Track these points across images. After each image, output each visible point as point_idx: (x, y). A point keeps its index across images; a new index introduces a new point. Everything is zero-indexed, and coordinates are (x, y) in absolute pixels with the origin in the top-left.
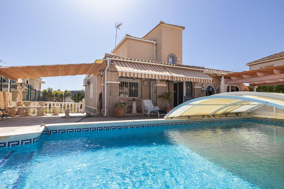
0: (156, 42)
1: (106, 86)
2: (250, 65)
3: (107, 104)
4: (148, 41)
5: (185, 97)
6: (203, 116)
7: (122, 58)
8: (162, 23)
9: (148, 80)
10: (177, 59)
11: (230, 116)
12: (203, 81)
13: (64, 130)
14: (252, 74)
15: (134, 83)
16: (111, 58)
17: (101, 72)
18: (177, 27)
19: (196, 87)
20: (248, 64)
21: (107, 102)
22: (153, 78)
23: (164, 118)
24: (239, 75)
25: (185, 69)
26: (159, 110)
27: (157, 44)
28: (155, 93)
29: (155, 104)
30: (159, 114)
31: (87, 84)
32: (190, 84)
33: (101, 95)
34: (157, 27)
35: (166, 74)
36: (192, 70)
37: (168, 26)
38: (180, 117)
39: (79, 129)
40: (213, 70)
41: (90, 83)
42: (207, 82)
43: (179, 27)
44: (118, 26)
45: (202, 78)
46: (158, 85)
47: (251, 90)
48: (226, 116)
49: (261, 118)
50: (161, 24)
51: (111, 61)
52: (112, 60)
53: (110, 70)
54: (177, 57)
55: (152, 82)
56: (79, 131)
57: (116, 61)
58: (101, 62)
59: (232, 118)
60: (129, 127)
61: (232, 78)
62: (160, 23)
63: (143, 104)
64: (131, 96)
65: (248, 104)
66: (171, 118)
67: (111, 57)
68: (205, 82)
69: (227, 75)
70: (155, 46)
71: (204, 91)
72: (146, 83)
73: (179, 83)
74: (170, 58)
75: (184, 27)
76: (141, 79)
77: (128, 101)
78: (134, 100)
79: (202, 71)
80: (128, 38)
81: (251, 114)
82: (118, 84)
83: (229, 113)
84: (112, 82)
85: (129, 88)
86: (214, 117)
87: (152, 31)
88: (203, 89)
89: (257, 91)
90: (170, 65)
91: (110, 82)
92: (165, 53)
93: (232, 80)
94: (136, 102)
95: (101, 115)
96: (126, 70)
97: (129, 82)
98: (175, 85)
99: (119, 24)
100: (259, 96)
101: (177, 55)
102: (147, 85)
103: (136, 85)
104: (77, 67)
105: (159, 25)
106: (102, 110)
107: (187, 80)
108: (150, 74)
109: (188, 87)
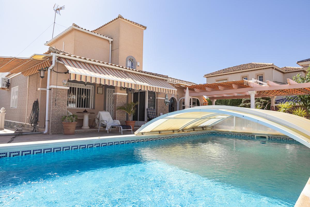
0: (112, 40)
1: (48, 91)
2: (208, 76)
3: (49, 117)
4: (102, 36)
5: (148, 110)
6: (173, 131)
7: (68, 55)
8: (121, 17)
9: (104, 87)
10: (136, 63)
11: (197, 130)
12: (168, 92)
13: (5, 153)
14: (214, 87)
15: (85, 89)
16: (57, 55)
17: (42, 72)
18: (138, 25)
19: (159, 98)
20: (205, 75)
21: (49, 114)
22: (111, 84)
23: (134, 134)
24: (202, 88)
25: (149, 77)
26: (120, 124)
27: (114, 42)
28: (113, 103)
29: (114, 118)
30: (123, 129)
31: (6, 86)
32: (153, 94)
33: (36, 104)
34: (114, 21)
35: (129, 81)
36: (156, 78)
37: (128, 22)
38: (151, 132)
39: (27, 151)
40: (175, 79)
41: (12, 85)
42: (171, 93)
43: (140, 26)
44: (58, 9)
45: (167, 88)
46: (118, 93)
47: (210, 103)
48: (194, 131)
49: (224, 132)
50: (120, 18)
51: (57, 58)
52: (60, 57)
53: (55, 70)
54: (137, 61)
55: (107, 89)
56: (27, 154)
57: (65, 59)
58: (41, 58)
59: (199, 132)
60: (95, 145)
61: (196, 90)
62: (118, 17)
63: (99, 117)
64: (80, 107)
66: (142, 133)
67: (59, 53)
68: (169, 93)
69: (190, 86)
70: (111, 44)
71: (168, 103)
72: (100, 90)
73: (140, 92)
74: (128, 61)
75: (146, 27)
76: (94, 84)
77: (77, 113)
78: (85, 111)
79: (166, 80)
80: (75, 29)
81: (215, 127)
82: (66, 90)
83: (197, 127)
84: (58, 87)
85: (78, 96)
86: (183, 131)
87: (108, 25)
88: (166, 100)
89: (216, 104)
90: (129, 69)
91: (55, 87)
92: (123, 55)
93: (195, 92)
94: (89, 114)
96: (80, 72)
97: (78, 88)
98: (136, 94)
99: (59, 7)
101: (136, 58)
102: (101, 93)
103: (87, 92)
104: (2, 61)
105: (117, 19)
106: (38, 125)
107: (149, 89)
108: (107, 79)
109: (151, 98)
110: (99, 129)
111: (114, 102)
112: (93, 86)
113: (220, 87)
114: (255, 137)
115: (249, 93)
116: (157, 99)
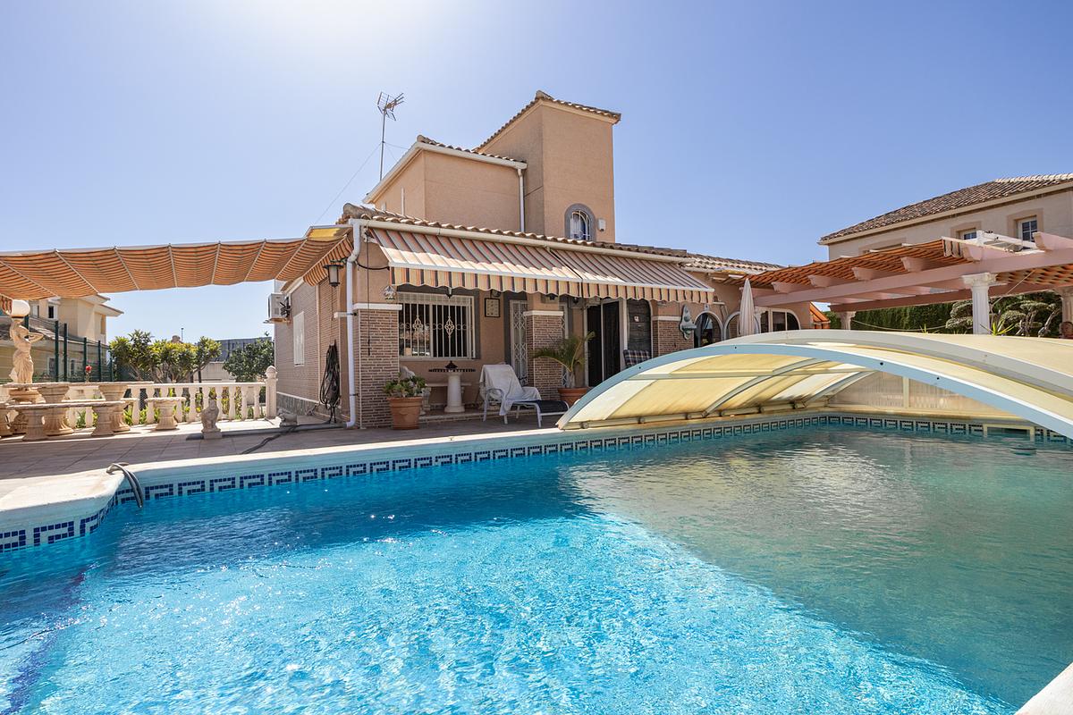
0: (524, 166)
1: (350, 319)
2: (832, 241)
3: (356, 384)
4: (495, 160)
5: (628, 354)
6: (687, 415)
7: (405, 221)
8: (543, 98)
9: (501, 297)
10: (596, 222)
11: (772, 412)
12: (685, 298)
13: (198, 483)
14: (838, 272)
15: (452, 307)
16: (365, 222)
17: (333, 272)
18: (595, 112)
19: (660, 318)
20: (825, 239)
21: (356, 378)
22: (518, 290)
23: (557, 426)
24: (798, 277)
25: (625, 258)
26: (539, 398)
27: (529, 172)
28: (524, 340)
29: (527, 381)
30: (542, 412)
31: (282, 314)
32: (642, 308)
33: (333, 352)
34: (528, 113)
36: (648, 261)
37: (564, 108)
38: (610, 419)
39: (254, 477)
40: (714, 259)
41: (294, 310)
42: (696, 299)
43: (602, 114)
44: (389, 106)
45: (680, 288)
46: (535, 313)
47: (836, 324)
48: (760, 412)
49: (867, 413)
50: (541, 102)
51: (365, 230)
52: (371, 228)
53: (363, 263)
54: (596, 217)
55: (512, 302)
56: (254, 484)
57: (385, 231)
58: (330, 235)
59: (779, 417)
60: (437, 461)
61: (777, 285)
62: (536, 98)
63: (484, 381)
64: (440, 355)
65: (827, 372)
66: (582, 425)
67: (367, 218)
68: (689, 300)
69: (759, 276)
70: (521, 178)
71: (689, 332)
72: (493, 307)
73: (604, 305)
74: (572, 220)
75: (620, 115)
76: (476, 293)
77: (430, 371)
78: (451, 366)
79: (681, 264)
80: (425, 150)
81: (836, 401)
82: (393, 312)
83: (768, 402)
84: (373, 306)
85: (434, 327)
86: (720, 416)
87: (511, 127)
88: (684, 323)
89: (855, 326)
90: (575, 243)
91: (364, 306)
92: (556, 203)
93: (777, 293)
94: (459, 373)
95: (335, 422)
96: (420, 262)
97: (434, 306)
98: (593, 312)
99: (391, 100)
100: (859, 344)
101: (596, 210)
102: (496, 313)
103: (458, 314)
104: (240, 252)
105: (533, 103)
106: (340, 407)
107: (630, 295)
108: (507, 275)
109: (637, 320)
110: (485, 413)
111: (527, 337)
112: (473, 297)
113: (858, 272)
114: (985, 430)
115: (968, 280)
116: (656, 322)
